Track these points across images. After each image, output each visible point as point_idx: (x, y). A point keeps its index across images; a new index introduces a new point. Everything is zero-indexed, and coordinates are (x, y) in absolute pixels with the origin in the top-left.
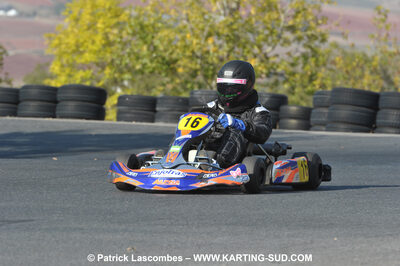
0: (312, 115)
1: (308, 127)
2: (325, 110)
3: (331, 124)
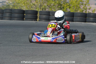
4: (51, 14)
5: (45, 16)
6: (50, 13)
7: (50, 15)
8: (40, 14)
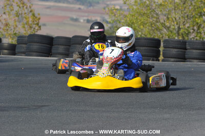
0: (16, 48)
1: (14, 54)
2: (24, 46)
3: (28, 52)
4: (188, 47)
5: (175, 50)
6: (187, 43)
7: (186, 49)
8: (165, 47)
